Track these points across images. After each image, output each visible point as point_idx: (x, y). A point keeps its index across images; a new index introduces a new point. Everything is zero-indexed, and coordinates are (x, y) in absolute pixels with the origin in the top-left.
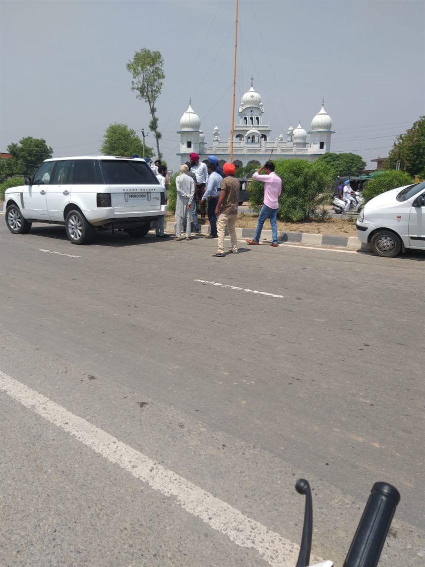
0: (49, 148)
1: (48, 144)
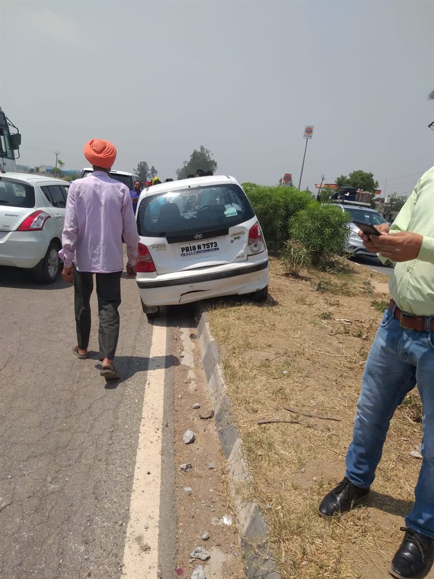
0: (375, 182)
1: (375, 178)
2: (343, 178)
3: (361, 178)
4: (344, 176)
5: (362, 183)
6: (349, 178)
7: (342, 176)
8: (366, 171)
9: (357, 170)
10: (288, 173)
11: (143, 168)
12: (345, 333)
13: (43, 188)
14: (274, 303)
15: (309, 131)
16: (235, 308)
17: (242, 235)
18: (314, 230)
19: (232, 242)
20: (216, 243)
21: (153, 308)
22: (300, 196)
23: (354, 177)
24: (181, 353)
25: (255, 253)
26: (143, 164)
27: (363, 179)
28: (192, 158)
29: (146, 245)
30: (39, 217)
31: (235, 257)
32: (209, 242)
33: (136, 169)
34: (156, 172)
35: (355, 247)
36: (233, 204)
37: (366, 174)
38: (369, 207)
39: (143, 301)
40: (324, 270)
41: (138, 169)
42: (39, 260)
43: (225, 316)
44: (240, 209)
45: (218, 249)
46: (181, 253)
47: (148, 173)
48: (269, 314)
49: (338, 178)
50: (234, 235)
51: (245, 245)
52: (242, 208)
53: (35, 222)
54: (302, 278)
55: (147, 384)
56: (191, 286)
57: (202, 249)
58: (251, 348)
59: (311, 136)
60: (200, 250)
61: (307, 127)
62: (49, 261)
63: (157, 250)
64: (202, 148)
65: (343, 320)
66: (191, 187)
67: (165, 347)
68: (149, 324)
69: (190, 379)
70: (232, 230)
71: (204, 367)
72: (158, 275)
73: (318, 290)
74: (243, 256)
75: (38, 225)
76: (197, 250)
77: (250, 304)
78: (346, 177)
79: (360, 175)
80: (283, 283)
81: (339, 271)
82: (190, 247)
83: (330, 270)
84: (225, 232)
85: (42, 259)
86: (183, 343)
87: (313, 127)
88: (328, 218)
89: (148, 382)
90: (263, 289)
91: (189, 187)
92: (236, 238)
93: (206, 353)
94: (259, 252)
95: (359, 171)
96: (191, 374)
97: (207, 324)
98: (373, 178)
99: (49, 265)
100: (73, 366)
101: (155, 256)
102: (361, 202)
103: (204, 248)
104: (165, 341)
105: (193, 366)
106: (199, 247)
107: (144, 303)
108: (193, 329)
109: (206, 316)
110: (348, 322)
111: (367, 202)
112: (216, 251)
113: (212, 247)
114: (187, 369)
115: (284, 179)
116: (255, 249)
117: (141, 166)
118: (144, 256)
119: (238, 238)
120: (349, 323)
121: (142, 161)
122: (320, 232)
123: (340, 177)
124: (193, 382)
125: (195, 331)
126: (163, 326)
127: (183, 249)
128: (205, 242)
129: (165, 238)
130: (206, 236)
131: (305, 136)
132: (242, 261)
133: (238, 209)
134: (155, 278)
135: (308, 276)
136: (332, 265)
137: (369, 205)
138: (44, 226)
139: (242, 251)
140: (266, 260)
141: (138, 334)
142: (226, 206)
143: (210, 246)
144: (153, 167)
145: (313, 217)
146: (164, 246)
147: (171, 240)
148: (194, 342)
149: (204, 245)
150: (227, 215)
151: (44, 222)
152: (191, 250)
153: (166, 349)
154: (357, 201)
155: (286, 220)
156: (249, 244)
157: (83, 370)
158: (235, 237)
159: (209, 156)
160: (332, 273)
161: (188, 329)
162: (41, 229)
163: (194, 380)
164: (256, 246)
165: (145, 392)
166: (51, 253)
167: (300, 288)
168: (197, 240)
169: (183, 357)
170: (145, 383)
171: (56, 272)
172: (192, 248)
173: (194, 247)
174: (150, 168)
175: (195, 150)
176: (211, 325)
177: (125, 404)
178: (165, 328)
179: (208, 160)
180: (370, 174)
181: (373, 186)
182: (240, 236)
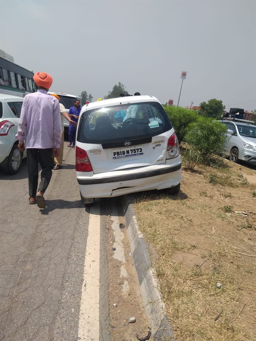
0: (223, 106)
1: (223, 104)
2: (204, 103)
3: (215, 104)
4: (205, 102)
5: (216, 107)
6: (208, 103)
7: (204, 102)
8: (218, 99)
9: (212, 98)
10: (171, 99)
11: (84, 95)
12: (249, 227)
13: (10, 104)
14: (185, 197)
15: (184, 75)
16: (155, 201)
17: (162, 143)
18: (203, 137)
19: (154, 148)
20: (141, 149)
21: (89, 199)
22: (189, 113)
23: (211, 103)
24: (113, 244)
25: (172, 157)
26: (84, 93)
27: (216, 104)
28: (113, 89)
29: (85, 150)
30: (5, 125)
31: (156, 160)
32: (136, 148)
33: (80, 95)
34: (92, 97)
35: (249, 156)
36: (155, 118)
37: (218, 101)
38: (252, 124)
39: (82, 194)
40: (209, 165)
41: (81, 96)
42: (4, 158)
43: (148, 210)
44: (161, 122)
45: (143, 153)
46: (113, 156)
47: (87, 98)
48: (184, 208)
49: (201, 103)
50: (156, 142)
51: (164, 151)
52: (162, 121)
53: (2, 129)
54: (196, 172)
55: (83, 286)
56: (120, 184)
57: (130, 153)
58: (178, 249)
59: (185, 78)
60: (128, 154)
61: (183, 72)
62: (13, 158)
63: (94, 154)
64: (120, 84)
65: (240, 212)
66: (122, 104)
67: (99, 238)
68: (86, 212)
69: (124, 279)
70: (154, 139)
71: (135, 263)
72: (94, 174)
73: (211, 182)
74: (162, 160)
75: (4, 132)
76: (126, 154)
77: (167, 198)
78: (206, 103)
79: (214, 102)
80: (185, 176)
81: (219, 166)
82: (121, 152)
83: (213, 165)
84: (149, 140)
85: (7, 157)
86: (114, 232)
87: (187, 72)
88: (212, 128)
89: (84, 282)
90: (177, 186)
91: (121, 103)
92: (157, 146)
93: (136, 249)
94: (175, 156)
95: (214, 99)
96: (123, 273)
97: (134, 217)
98: (222, 103)
99: (13, 161)
100: (17, 261)
101: (92, 158)
102: (247, 120)
103: (132, 153)
104: (99, 231)
105: (124, 261)
106: (128, 152)
107: (83, 196)
108: (121, 218)
109: (132, 208)
110: (246, 214)
111: (251, 120)
112: (141, 155)
113: (138, 152)
114: (119, 265)
115: (169, 103)
116: (172, 154)
117: (83, 94)
118: (84, 159)
119: (159, 145)
120: (246, 216)
121: (83, 91)
122: (207, 138)
123: (203, 102)
124: (126, 282)
125: (123, 220)
126: (97, 214)
127: (115, 154)
128: (133, 148)
129: (101, 145)
130: (134, 143)
131: (181, 77)
132: (161, 164)
133: (159, 122)
134: (92, 176)
135: (200, 170)
136: (214, 161)
137: (253, 122)
138: (9, 132)
139: (162, 156)
140: (180, 162)
141: (77, 223)
142: (150, 120)
143: (137, 151)
144: (90, 94)
145: (202, 128)
146: (100, 151)
147: (105, 146)
148: (124, 232)
149: (132, 150)
150: (151, 127)
151: (9, 129)
152: (121, 155)
153: (100, 240)
154: (244, 119)
155: (179, 129)
156: (168, 150)
157: (25, 266)
158: (156, 144)
159: (124, 88)
160: (214, 168)
161: (117, 217)
162: (6, 134)
163: (127, 280)
164: (172, 151)
165: (82, 298)
166: (15, 152)
167: (197, 181)
168: (127, 146)
169: (115, 249)
170: (82, 285)
171: (18, 166)
172: (122, 153)
173: (124, 153)
174: (88, 95)
175: (116, 85)
176: (139, 219)
177: (62, 316)
178: (99, 216)
179: (123, 91)
180: (221, 101)
181: (222, 108)
182: (160, 143)
